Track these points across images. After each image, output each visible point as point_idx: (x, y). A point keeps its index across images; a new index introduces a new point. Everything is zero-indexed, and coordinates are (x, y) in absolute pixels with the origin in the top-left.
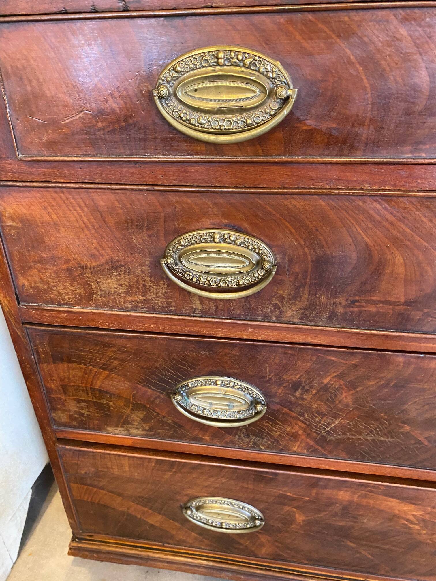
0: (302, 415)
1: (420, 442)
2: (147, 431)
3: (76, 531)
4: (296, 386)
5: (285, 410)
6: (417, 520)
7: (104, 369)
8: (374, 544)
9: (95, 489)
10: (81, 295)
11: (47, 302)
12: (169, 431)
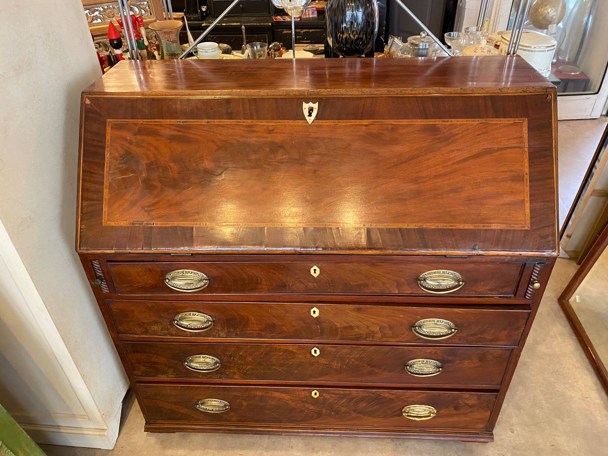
0: (235, 365)
1: (280, 372)
2: (176, 375)
3: (147, 420)
4: (231, 356)
5: (229, 364)
6: (289, 399)
7: (155, 355)
8: (277, 411)
9: (155, 401)
10: (144, 331)
11: (130, 334)
12: (183, 375)
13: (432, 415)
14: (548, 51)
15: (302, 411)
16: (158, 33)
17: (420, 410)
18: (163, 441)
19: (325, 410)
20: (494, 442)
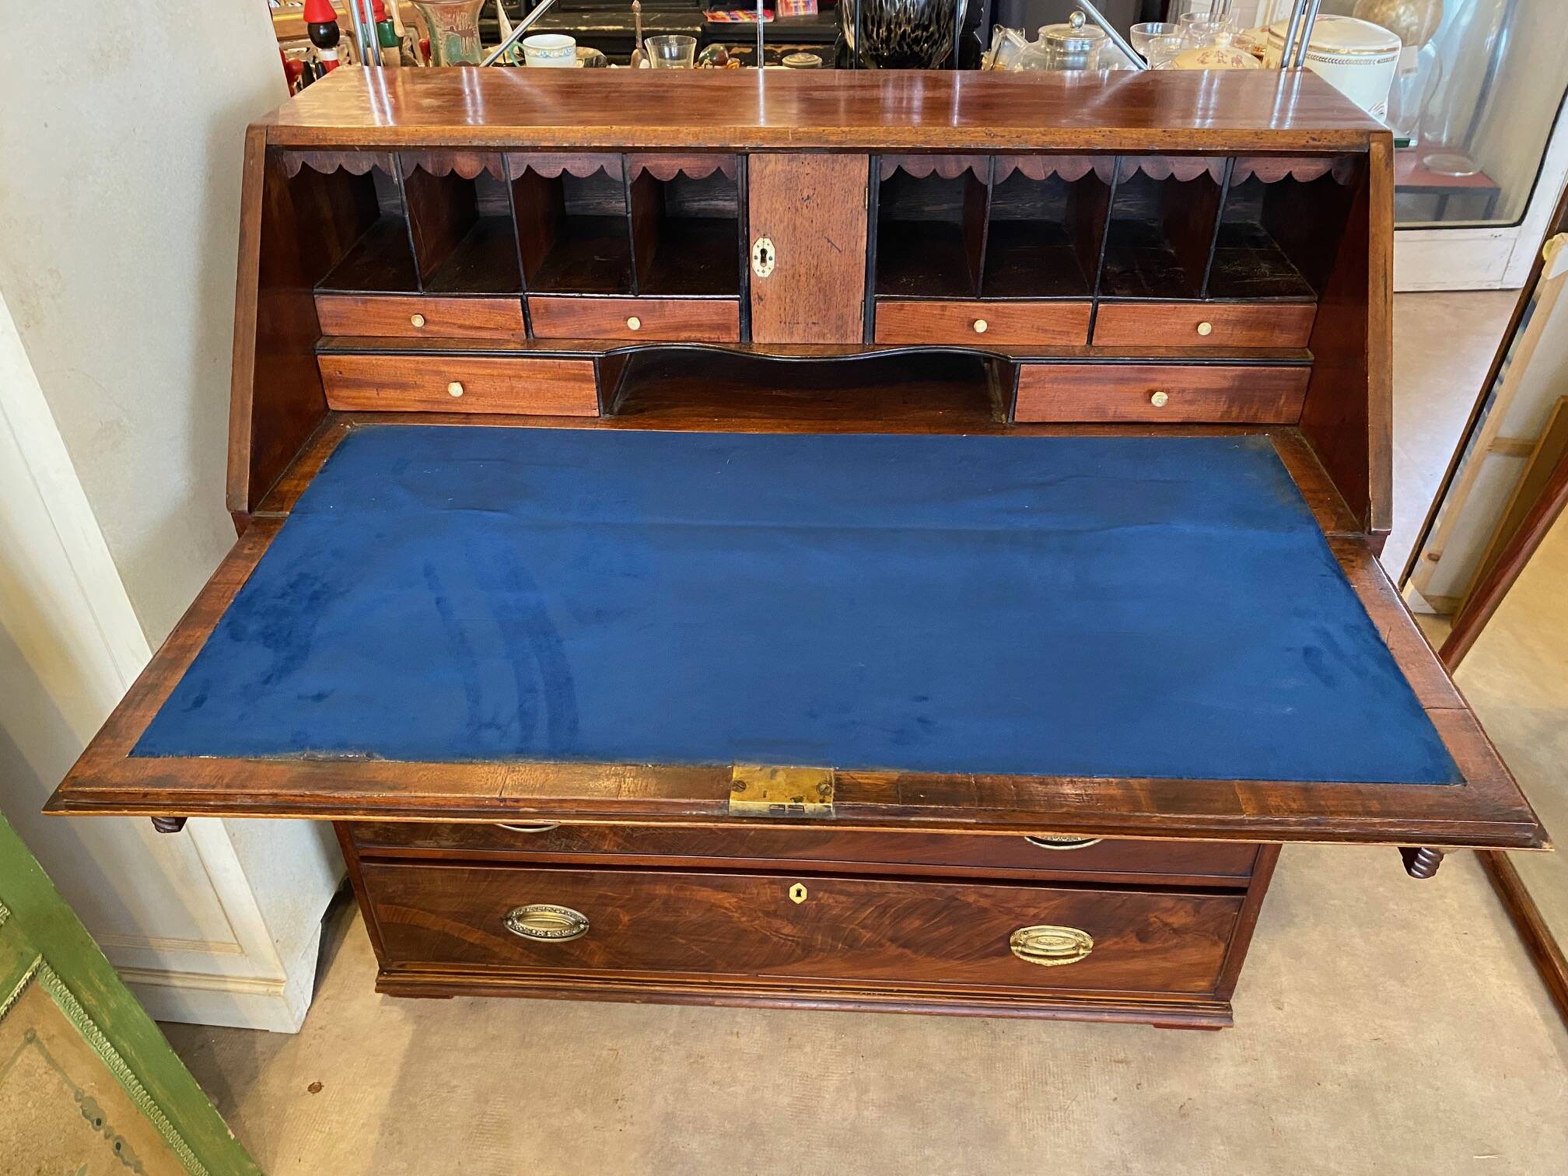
3: (382, 963)
6: (734, 907)
8: (703, 938)
9: (405, 909)
12: (480, 840)
13: (1081, 951)
14: (1379, 62)
15: (765, 940)
16: (428, 10)
17: (1054, 940)
18: (420, 1017)
19: (820, 937)
20: (1231, 1027)
